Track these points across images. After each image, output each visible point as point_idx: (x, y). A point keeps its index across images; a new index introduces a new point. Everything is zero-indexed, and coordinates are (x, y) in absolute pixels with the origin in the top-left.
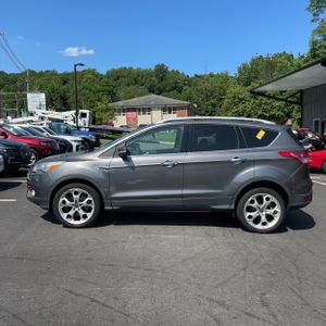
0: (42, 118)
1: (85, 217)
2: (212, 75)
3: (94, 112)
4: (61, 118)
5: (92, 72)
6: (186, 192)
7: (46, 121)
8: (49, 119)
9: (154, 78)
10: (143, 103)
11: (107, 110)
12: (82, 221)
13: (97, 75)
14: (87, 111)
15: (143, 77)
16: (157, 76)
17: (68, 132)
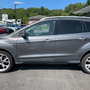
0: (5, 22)
1: (5, 67)
2: (57, 10)
3: (22, 20)
4: (11, 22)
5: (22, 9)
6: (56, 55)
7: (6, 23)
8: (7, 22)
9: (40, 11)
10: (37, 18)
11: (26, 20)
12: (4, 70)
13: (24, 10)
14: (20, 20)
15: (37, 10)
16: (41, 10)
17: (13, 26)
